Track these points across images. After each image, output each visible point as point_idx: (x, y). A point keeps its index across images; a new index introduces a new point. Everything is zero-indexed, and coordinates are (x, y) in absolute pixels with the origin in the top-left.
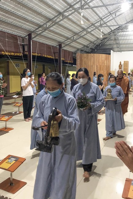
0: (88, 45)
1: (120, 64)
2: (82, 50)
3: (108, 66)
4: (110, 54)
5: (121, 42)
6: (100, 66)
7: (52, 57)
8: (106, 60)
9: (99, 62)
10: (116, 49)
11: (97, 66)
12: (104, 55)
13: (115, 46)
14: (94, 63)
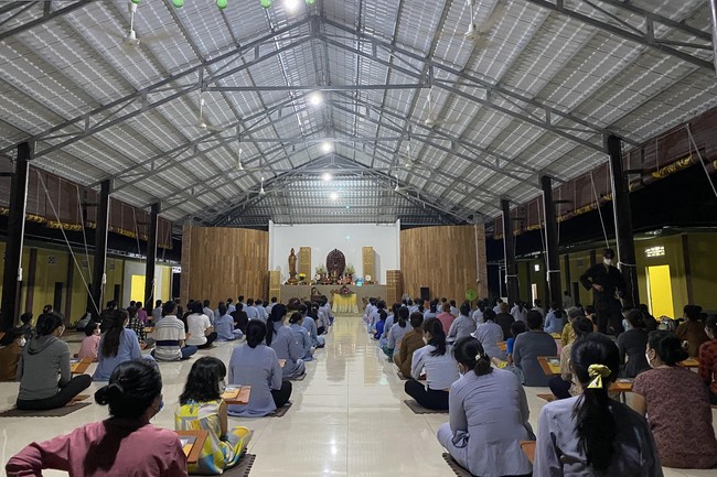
0: (215, 205)
1: (292, 254)
2: (197, 219)
3: (264, 259)
4: (266, 229)
5: (293, 201)
6: (245, 258)
7: (133, 236)
8: (259, 244)
9: (241, 249)
10: (280, 219)
11: (237, 258)
12: (254, 232)
13: (278, 210)
14: (229, 252)
